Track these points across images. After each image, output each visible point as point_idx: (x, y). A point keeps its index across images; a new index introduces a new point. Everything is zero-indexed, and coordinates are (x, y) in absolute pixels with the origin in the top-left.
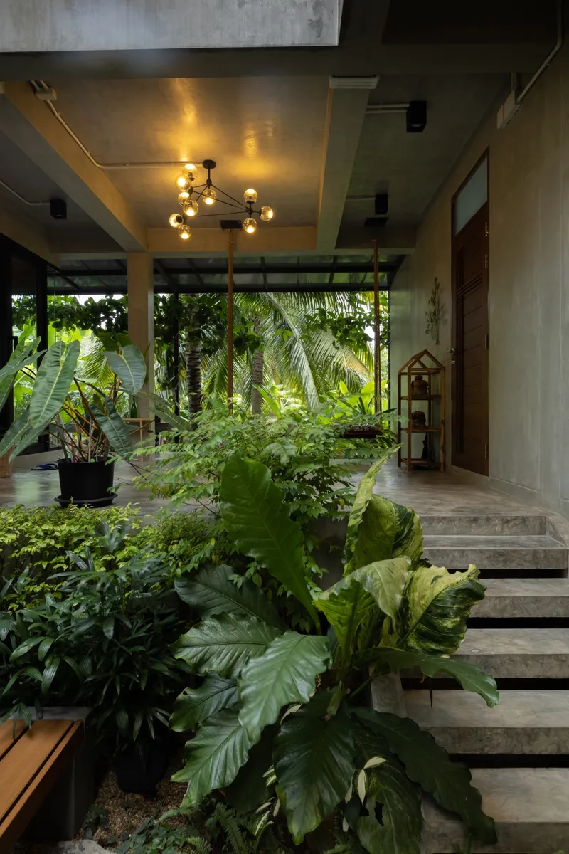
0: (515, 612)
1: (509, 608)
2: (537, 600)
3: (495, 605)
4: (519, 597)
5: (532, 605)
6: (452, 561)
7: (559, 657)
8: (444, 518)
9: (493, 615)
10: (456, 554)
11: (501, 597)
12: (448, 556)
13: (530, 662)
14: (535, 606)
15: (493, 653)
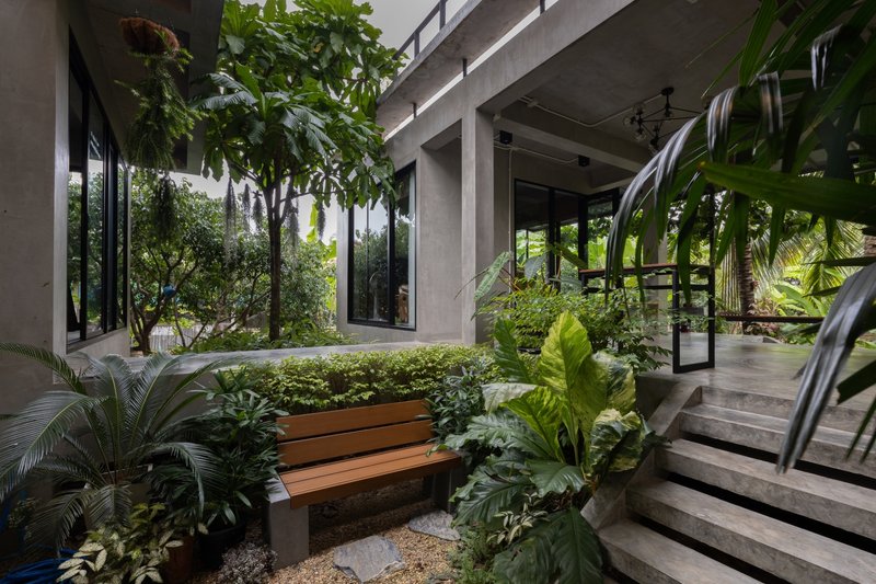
0: (797, 508)
1: (787, 500)
2: (829, 503)
3: (769, 491)
4: (803, 493)
5: (822, 508)
6: (759, 441)
7: (798, 562)
8: (785, 400)
9: (766, 500)
10: (764, 435)
11: (776, 485)
12: (754, 434)
13: (757, 550)
14: (826, 510)
15: (716, 523)
